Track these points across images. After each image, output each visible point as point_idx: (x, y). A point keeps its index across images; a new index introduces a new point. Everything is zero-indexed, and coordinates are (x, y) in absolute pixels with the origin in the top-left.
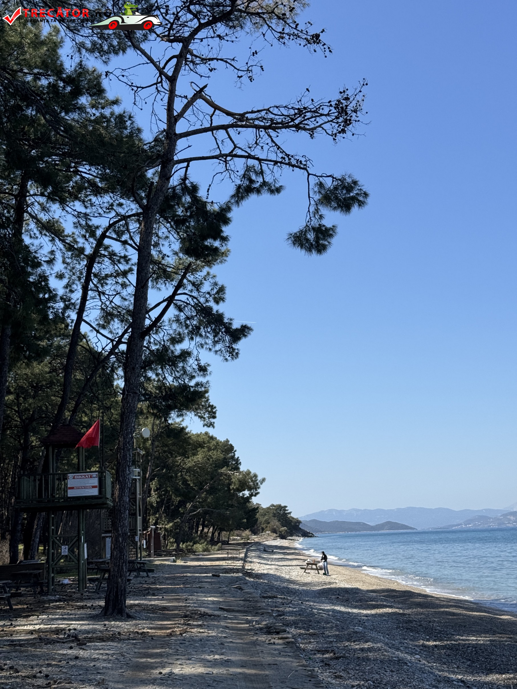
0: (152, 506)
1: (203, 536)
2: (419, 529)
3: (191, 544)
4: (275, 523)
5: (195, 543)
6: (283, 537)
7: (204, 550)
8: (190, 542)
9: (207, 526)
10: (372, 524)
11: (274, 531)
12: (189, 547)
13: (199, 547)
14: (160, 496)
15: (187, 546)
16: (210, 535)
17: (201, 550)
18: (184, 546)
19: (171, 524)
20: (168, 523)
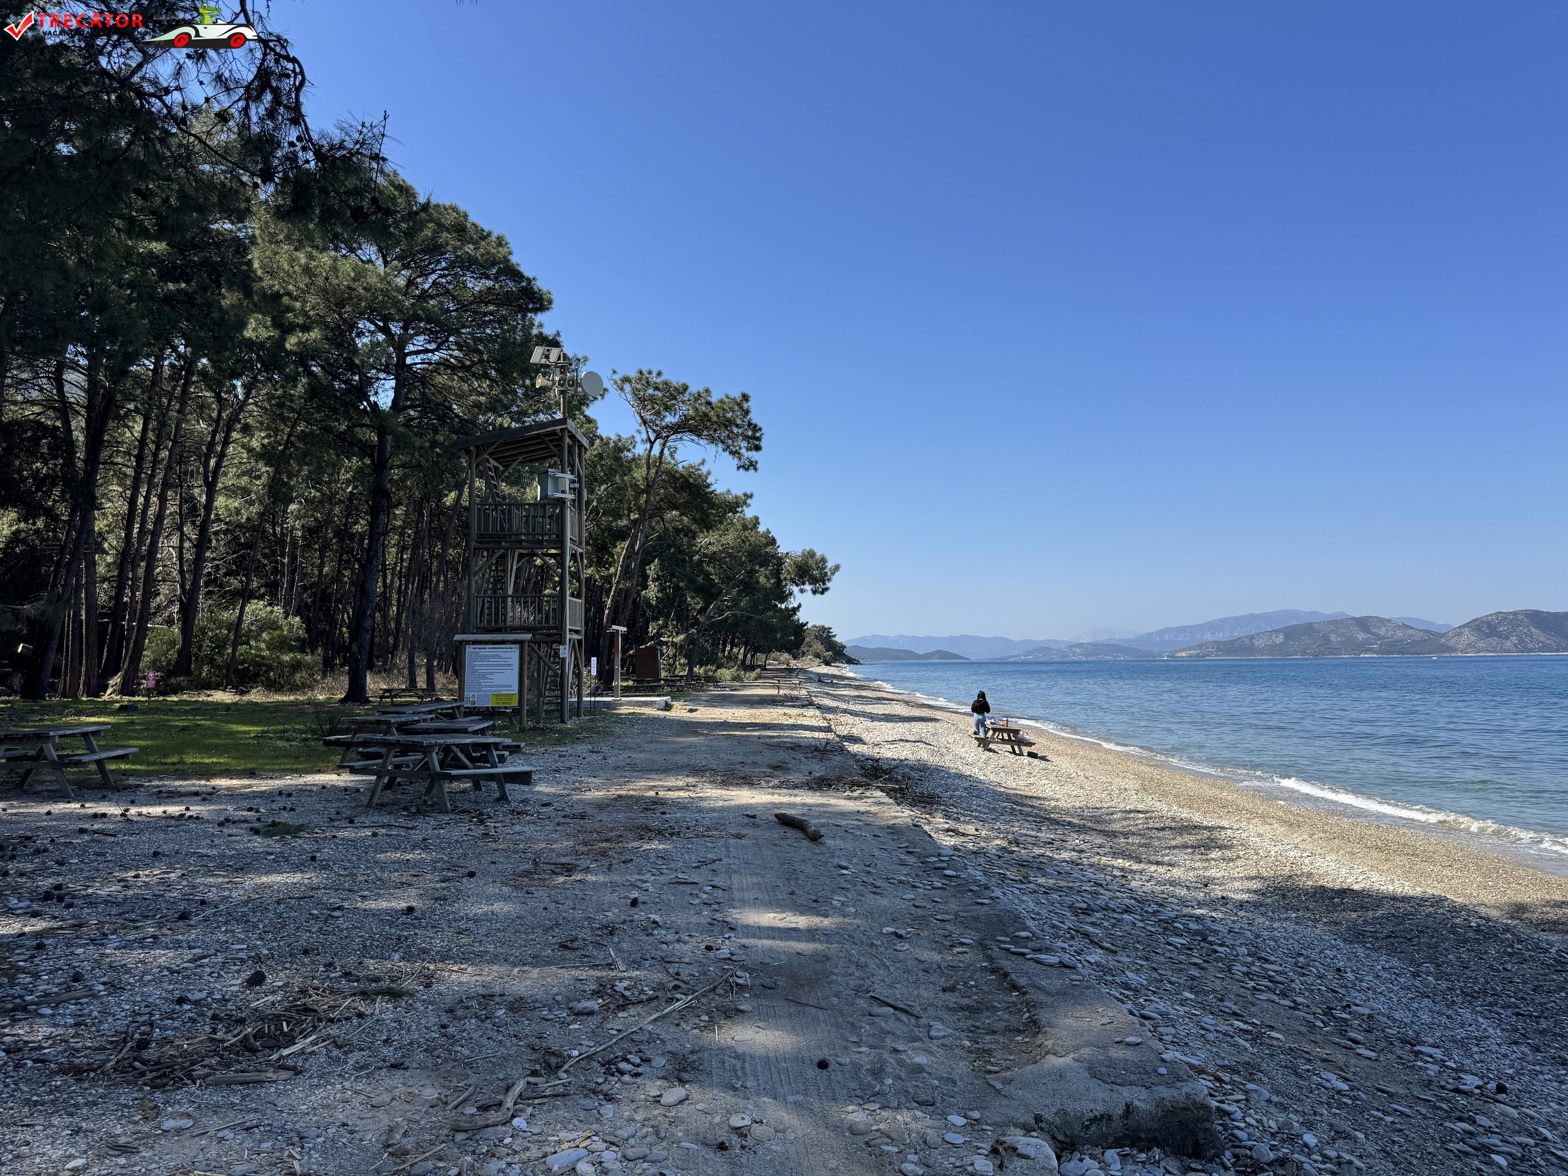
0: (649, 605)
1: (732, 658)
2: (973, 659)
3: (714, 668)
4: (818, 646)
5: (719, 666)
6: (828, 663)
7: (734, 679)
8: (712, 665)
9: (736, 646)
10: (921, 652)
11: (817, 656)
12: (710, 674)
13: (725, 673)
14: (662, 589)
15: (706, 672)
16: (741, 657)
17: (728, 677)
18: (701, 671)
19: (682, 637)
20: (677, 634)
